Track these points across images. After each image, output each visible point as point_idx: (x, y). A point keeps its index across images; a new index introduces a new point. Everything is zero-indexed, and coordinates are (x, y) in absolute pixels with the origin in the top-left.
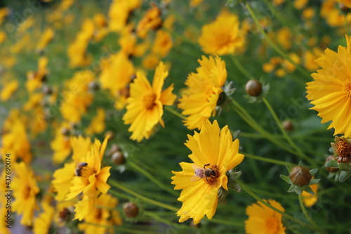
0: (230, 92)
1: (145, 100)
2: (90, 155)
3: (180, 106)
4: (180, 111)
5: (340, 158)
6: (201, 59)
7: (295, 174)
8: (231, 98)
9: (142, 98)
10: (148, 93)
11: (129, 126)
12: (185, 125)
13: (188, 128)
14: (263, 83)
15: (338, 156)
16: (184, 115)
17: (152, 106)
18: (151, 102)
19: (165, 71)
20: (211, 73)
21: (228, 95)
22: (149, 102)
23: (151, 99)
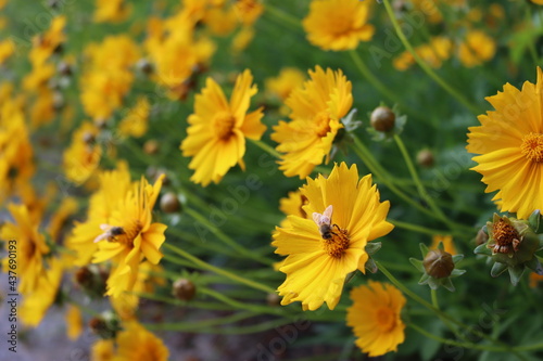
0: (352, 125)
1: (217, 125)
2: (133, 196)
3: (274, 136)
4: (275, 144)
5: (497, 247)
6: (314, 70)
7: (432, 261)
8: (352, 136)
9: (213, 121)
10: (222, 115)
11: (190, 159)
12: (281, 168)
13: (286, 173)
14: (397, 114)
15: (494, 242)
16: (279, 152)
17: (228, 136)
18: (228, 130)
19: (252, 86)
20: (329, 99)
21: (349, 130)
22: (222, 129)
23: (227, 125)
